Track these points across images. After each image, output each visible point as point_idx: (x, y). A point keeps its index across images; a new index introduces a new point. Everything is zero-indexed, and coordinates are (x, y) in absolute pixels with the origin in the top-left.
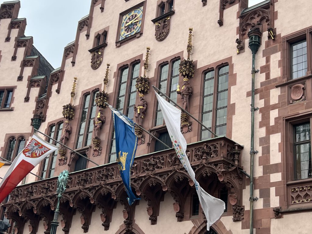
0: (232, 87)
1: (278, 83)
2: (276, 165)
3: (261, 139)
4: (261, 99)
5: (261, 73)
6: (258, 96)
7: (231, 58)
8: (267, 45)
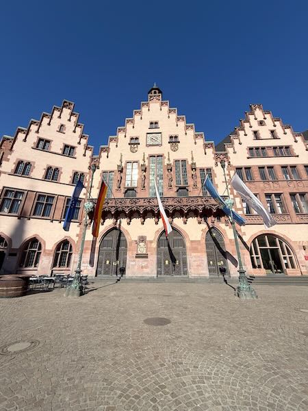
0: (215, 178)
2: (240, 208)
5: (227, 176)
6: (228, 183)
7: (212, 167)
8: (228, 167)
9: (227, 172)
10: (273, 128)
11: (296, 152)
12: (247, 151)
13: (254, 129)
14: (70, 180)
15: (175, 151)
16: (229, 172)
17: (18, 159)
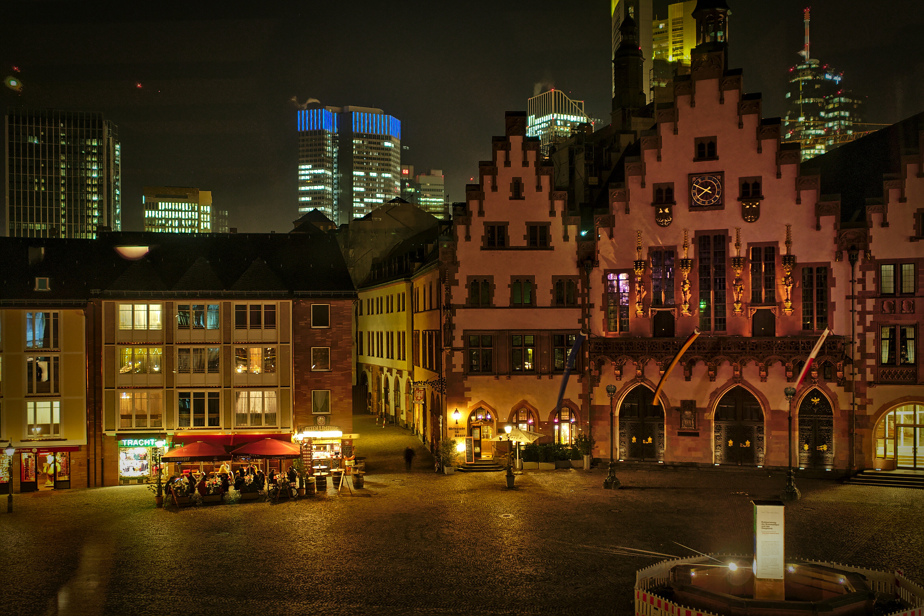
0: (832, 289)
1: (872, 295)
2: (871, 354)
3: (859, 335)
4: (858, 304)
5: (858, 283)
6: (856, 301)
7: (829, 263)
8: (863, 262)
9: (859, 275)
12: (913, 221)
14: (551, 297)
15: (751, 222)
16: (864, 275)
17: (469, 278)
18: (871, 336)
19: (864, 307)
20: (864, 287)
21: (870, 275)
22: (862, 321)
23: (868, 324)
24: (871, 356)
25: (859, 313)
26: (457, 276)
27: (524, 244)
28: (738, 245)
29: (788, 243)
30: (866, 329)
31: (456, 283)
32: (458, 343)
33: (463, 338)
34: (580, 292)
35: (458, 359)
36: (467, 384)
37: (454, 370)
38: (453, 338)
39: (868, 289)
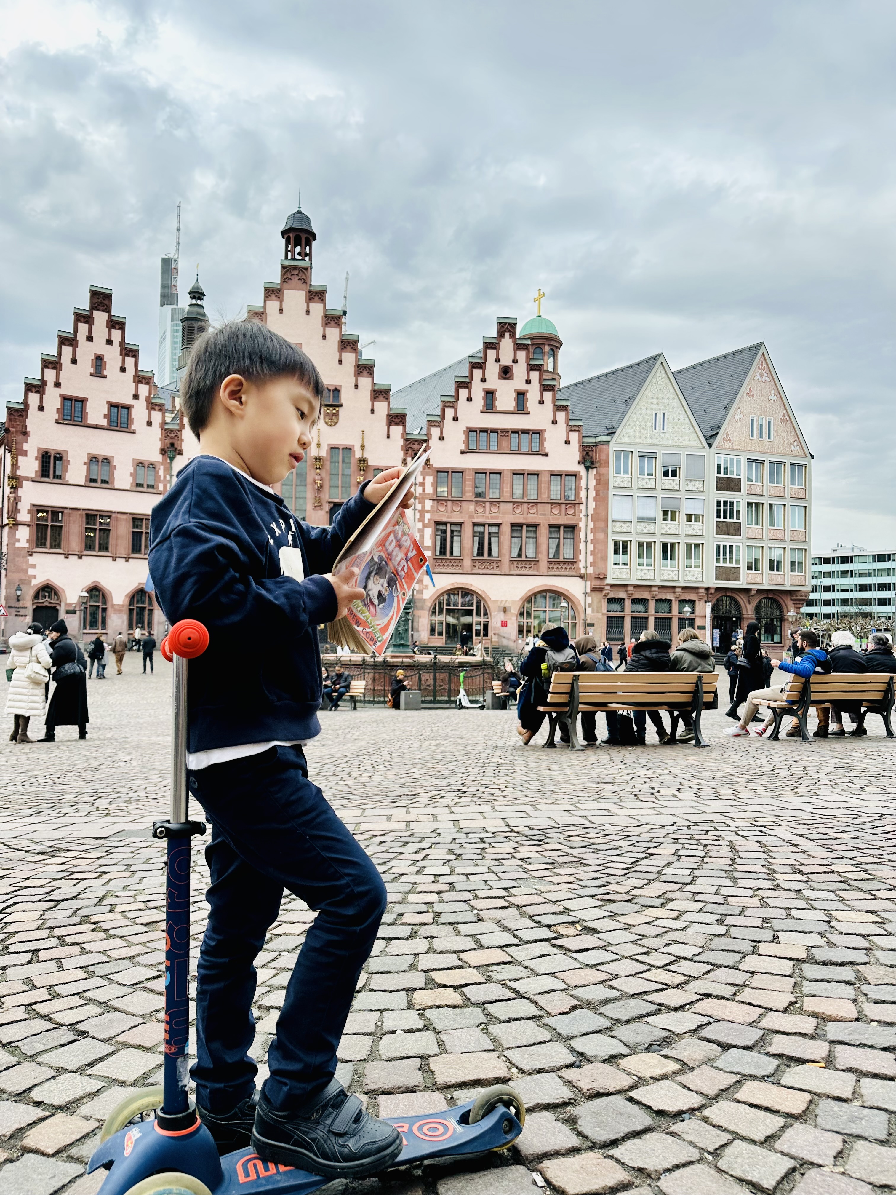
1: (430, 497)
3: (419, 530)
4: (419, 503)
5: (419, 486)
8: (424, 468)
9: (419, 479)
10: (523, 387)
11: (548, 446)
12: (463, 437)
13: (488, 386)
14: (131, 479)
15: (331, 426)
16: (424, 479)
17: (39, 449)
18: (429, 532)
19: (423, 507)
20: (424, 490)
21: (429, 480)
22: (422, 519)
23: (426, 521)
24: (428, 548)
25: (419, 511)
26: (26, 447)
27: (104, 423)
28: (319, 445)
29: (363, 447)
30: (425, 526)
31: (25, 453)
32: (24, 516)
33: (29, 512)
34: (162, 478)
35: (24, 535)
36: (32, 560)
37: (17, 545)
38: (19, 511)
39: (427, 491)
